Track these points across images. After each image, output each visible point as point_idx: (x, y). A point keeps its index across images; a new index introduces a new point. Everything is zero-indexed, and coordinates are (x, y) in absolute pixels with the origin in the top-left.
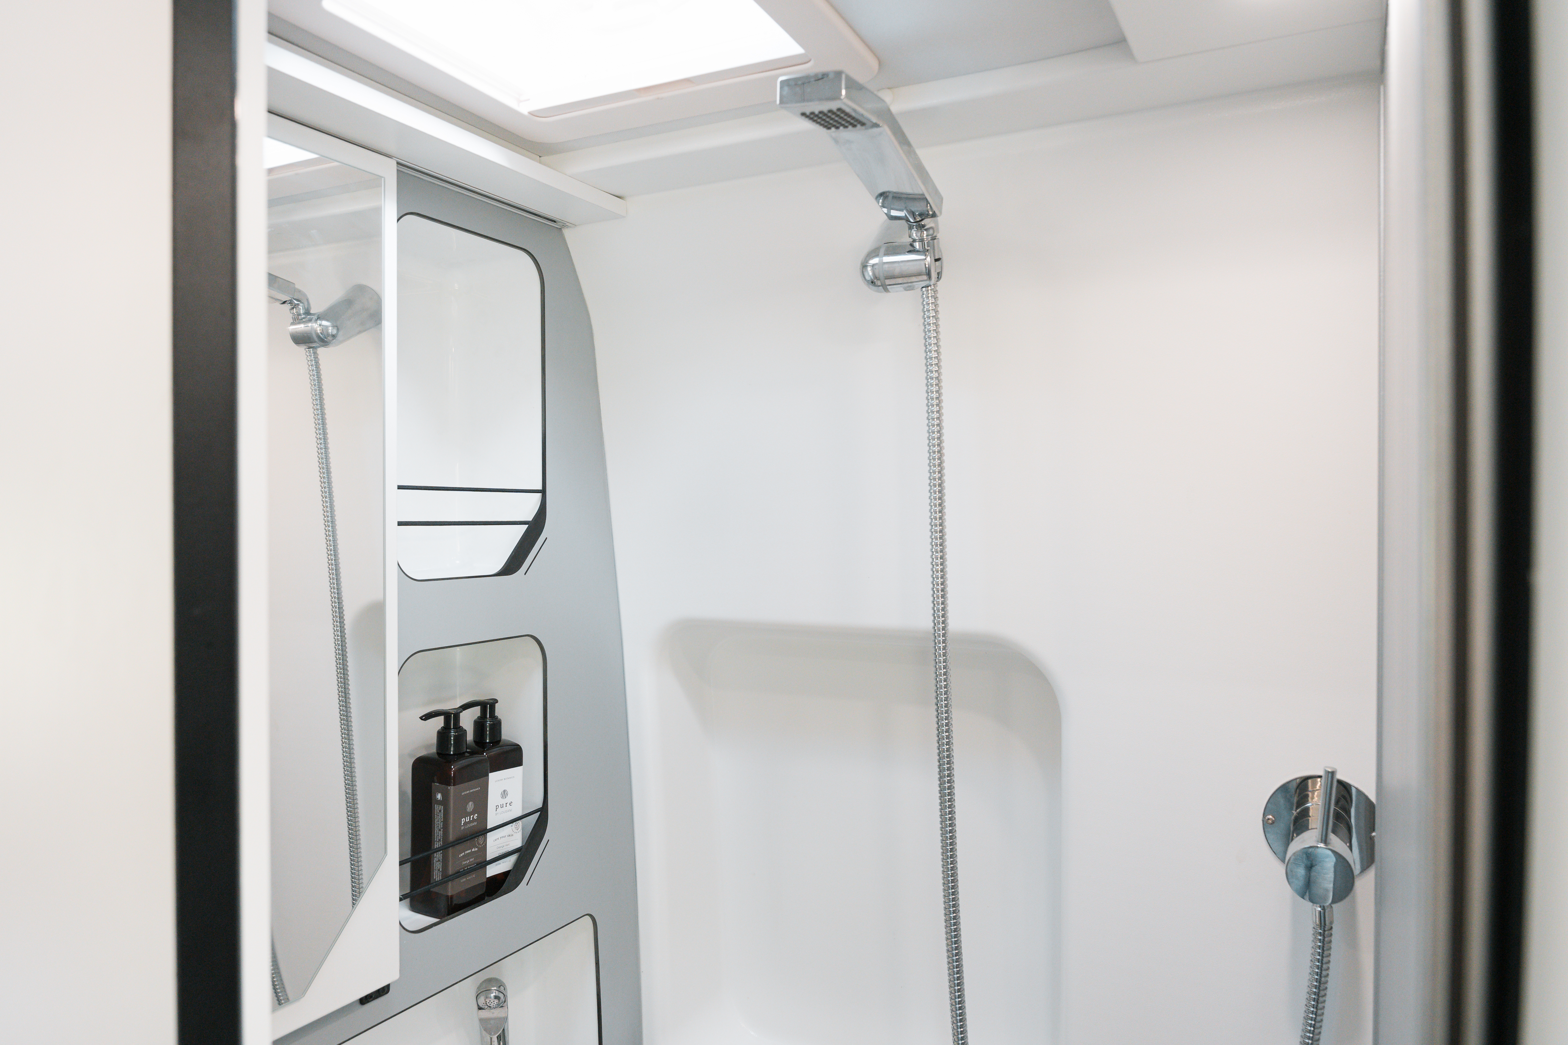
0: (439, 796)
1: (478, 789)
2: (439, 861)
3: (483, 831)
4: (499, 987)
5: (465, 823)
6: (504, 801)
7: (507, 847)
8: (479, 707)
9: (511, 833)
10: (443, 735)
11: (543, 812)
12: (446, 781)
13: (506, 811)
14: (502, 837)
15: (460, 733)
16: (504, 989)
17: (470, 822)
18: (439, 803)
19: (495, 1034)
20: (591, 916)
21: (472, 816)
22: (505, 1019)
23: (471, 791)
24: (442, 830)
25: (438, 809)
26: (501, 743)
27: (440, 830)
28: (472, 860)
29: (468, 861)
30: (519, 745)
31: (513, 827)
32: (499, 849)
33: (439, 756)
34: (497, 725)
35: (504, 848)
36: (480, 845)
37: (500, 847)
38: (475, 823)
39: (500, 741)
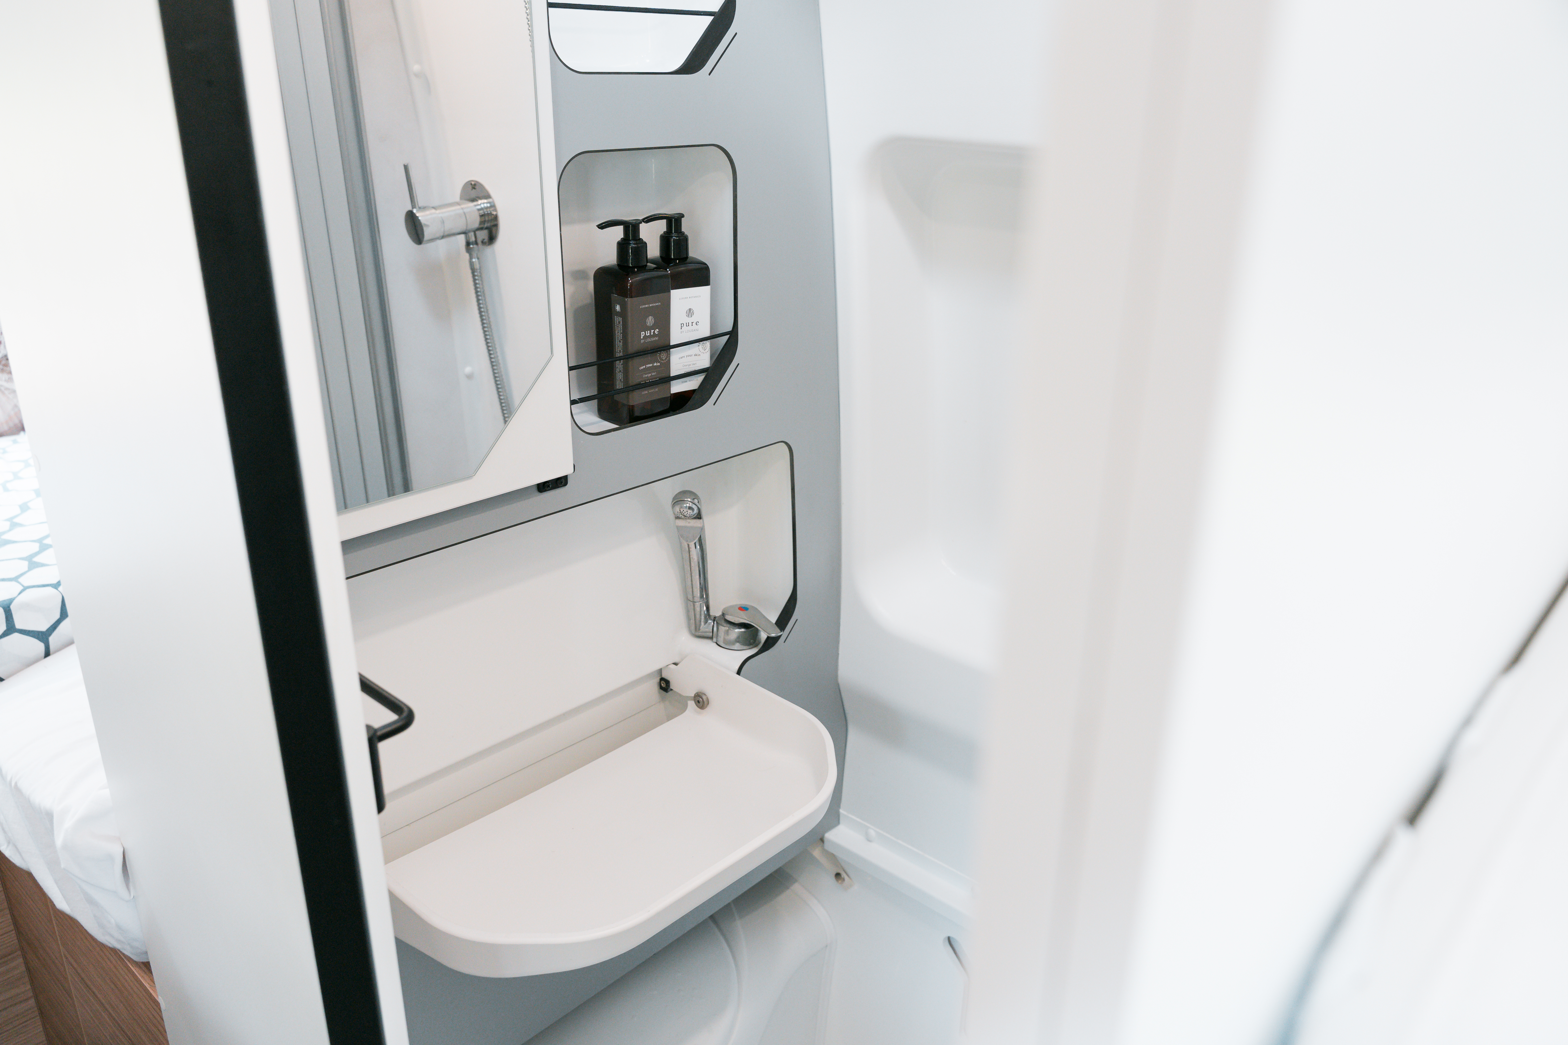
0: (618, 308)
1: (658, 304)
2: (620, 371)
3: (667, 347)
4: (694, 499)
5: (645, 337)
6: (690, 320)
7: (694, 366)
8: (665, 221)
9: (698, 352)
10: (622, 246)
11: (733, 334)
12: (625, 293)
13: (692, 331)
14: (689, 356)
15: (639, 245)
16: (698, 502)
17: (650, 336)
18: (619, 314)
19: (693, 541)
20: (786, 443)
21: (652, 331)
22: (702, 529)
23: (650, 305)
24: (622, 341)
25: (618, 320)
26: (688, 260)
27: (620, 342)
28: (653, 374)
29: (650, 375)
30: (706, 264)
31: (700, 347)
32: (685, 367)
33: (620, 269)
34: (683, 242)
35: (690, 367)
36: (663, 360)
37: (686, 366)
38: (657, 338)
39: (687, 258)
